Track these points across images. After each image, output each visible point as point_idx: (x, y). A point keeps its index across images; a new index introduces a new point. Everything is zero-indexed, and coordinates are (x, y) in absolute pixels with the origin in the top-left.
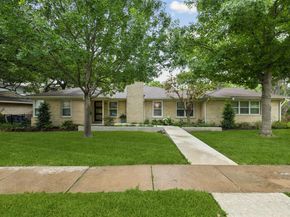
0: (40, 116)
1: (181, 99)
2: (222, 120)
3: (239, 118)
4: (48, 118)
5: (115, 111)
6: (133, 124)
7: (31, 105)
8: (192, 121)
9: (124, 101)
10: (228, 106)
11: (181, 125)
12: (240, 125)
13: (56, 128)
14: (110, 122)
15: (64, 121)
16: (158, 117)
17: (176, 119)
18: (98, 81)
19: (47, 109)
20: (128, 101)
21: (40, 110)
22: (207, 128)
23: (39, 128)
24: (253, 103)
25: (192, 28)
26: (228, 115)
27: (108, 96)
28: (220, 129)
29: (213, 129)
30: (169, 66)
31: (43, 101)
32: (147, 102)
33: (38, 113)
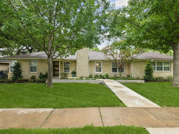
0: (14, 72)
1: (116, 60)
2: (144, 75)
3: (156, 74)
4: (20, 73)
5: (68, 69)
6: (81, 78)
7: (8, 64)
8: (123, 75)
9: (75, 62)
10: (149, 65)
11: (115, 78)
12: (157, 79)
13: (26, 81)
14: (65, 76)
15: (31, 75)
16: (99, 73)
17: (112, 74)
18: (58, 47)
19: (20, 67)
20: (78, 62)
21: (14, 68)
22: (134, 81)
23: (14, 81)
24: (165, 63)
25: (125, 10)
26: (149, 72)
27: (64, 58)
28: (143, 82)
29: (138, 81)
30: (109, 36)
31: (16, 61)
32: (91, 62)
33: (13, 69)
